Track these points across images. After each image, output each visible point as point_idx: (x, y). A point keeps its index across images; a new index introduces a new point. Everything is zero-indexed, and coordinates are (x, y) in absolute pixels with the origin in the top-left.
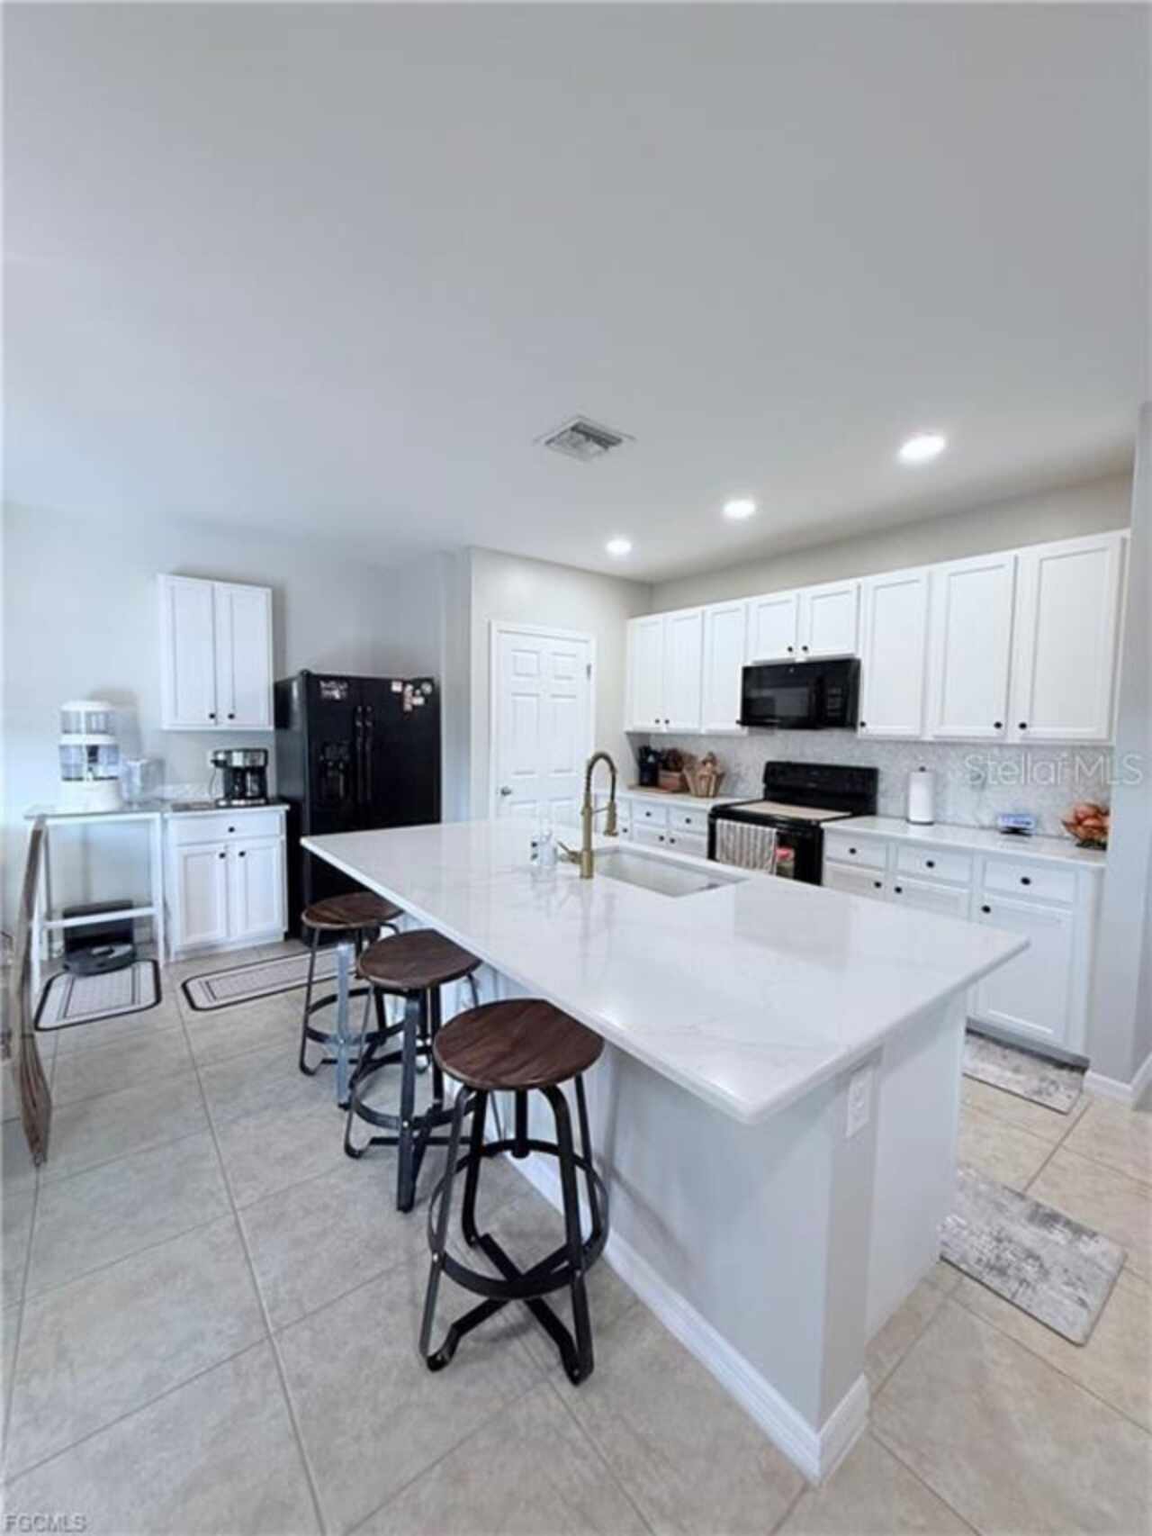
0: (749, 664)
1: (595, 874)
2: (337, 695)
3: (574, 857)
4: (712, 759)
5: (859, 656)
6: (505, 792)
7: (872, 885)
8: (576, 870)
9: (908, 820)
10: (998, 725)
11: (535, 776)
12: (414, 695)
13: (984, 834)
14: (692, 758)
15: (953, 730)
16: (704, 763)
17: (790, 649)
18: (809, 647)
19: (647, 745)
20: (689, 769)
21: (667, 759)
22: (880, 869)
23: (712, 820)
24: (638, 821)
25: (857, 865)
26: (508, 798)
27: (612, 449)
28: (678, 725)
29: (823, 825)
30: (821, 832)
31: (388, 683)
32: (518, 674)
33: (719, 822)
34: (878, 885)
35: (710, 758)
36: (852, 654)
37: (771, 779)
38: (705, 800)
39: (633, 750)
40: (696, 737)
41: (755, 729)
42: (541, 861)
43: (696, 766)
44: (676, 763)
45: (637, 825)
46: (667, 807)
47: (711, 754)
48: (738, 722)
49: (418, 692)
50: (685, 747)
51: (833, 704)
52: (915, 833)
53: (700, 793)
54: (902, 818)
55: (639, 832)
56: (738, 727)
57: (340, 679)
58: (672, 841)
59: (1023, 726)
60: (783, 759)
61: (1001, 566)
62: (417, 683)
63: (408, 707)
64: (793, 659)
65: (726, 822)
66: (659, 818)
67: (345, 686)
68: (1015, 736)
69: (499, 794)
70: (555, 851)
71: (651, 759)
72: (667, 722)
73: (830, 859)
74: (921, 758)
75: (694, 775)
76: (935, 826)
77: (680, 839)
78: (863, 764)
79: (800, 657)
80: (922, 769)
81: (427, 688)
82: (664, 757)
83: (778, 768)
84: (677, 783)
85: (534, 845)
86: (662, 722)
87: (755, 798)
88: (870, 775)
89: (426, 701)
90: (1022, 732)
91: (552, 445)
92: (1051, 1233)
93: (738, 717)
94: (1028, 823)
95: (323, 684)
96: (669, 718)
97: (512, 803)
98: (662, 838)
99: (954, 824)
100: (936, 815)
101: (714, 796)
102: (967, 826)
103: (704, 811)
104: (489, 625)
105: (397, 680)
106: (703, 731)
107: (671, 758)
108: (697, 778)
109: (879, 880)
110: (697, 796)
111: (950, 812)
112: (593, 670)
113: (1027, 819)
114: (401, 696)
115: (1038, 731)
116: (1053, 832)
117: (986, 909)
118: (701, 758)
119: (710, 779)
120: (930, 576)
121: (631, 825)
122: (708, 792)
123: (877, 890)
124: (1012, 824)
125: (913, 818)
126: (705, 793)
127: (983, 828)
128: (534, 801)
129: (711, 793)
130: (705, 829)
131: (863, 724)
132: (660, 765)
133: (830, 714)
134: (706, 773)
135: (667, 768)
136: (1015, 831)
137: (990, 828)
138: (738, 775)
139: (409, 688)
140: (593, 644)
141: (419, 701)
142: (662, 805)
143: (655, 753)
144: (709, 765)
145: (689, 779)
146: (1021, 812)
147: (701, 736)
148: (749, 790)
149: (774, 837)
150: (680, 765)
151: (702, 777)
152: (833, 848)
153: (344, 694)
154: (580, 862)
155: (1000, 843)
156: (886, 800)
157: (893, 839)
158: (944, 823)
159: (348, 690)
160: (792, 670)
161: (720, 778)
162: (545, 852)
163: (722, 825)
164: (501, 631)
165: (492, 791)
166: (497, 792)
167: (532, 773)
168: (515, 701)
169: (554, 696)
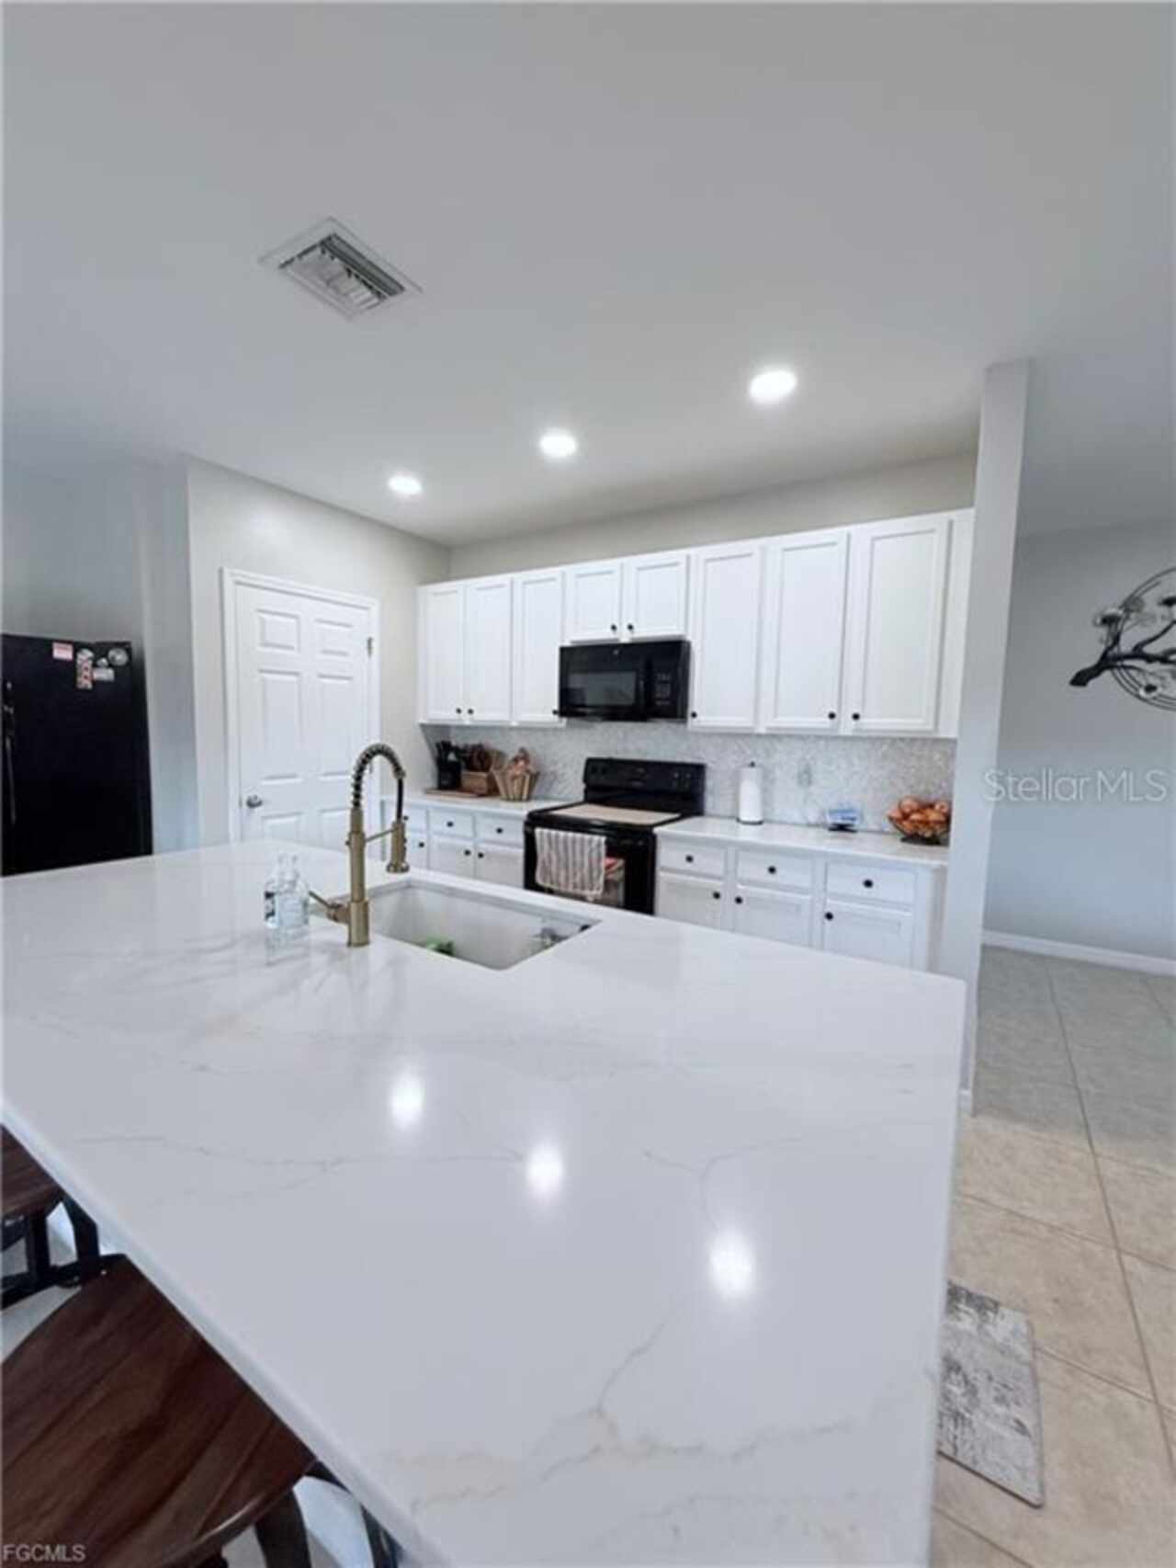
0: (567, 644)
1: (373, 936)
3: (336, 911)
4: (524, 756)
5: (689, 638)
6: (252, 804)
7: (711, 895)
8: (340, 932)
9: (738, 820)
10: (832, 716)
11: (298, 780)
12: (96, 665)
13: (812, 832)
14: (500, 755)
15: (787, 721)
16: (516, 760)
17: (614, 628)
18: (635, 625)
19: (446, 739)
20: (496, 768)
21: (471, 758)
22: (719, 878)
23: (529, 830)
24: (436, 833)
25: (697, 874)
26: (259, 810)
27: (392, 300)
28: (485, 715)
29: (657, 830)
30: (654, 837)
32: (266, 645)
33: (538, 831)
34: (717, 896)
35: (521, 755)
36: (680, 636)
37: (593, 778)
38: (518, 805)
39: (430, 746)
40: (503, 729)
41: (574, 721)
42: (281, 922)
43: (506, 766)
44: (482, 765)
45: (435, 838)
46: (472, 814)
47: (522, 750)
48: (555, 712)
49: (103, 661)
50: (493, 743)
51: (662, 692)
52: (747, 835)
53: (512, 797)
54: (731, 817)
55: (440, 846)
56: (556, 718)
58: (481, 855)
59: (856, 717)
60: (604, 756)
61: (833, 544)
62: (101, 650)
63: (85, 682)
64: (616, 640)
65: (546, 831)
66: (464, 827)
68: (847, 727)
69: (245, 807)
70: (305, 904)
71: (452, 757)
72: (471, 712)
73: (664, 869)
74: (749, 752)
75: (503, 774)
76: (764, 826)
77: (488, 853)
78: (688, 760)
79: (625, 637)
80: (753, 765)
81: (120, 657)
82: (467, 755)
83: (601, 765)
84: (485, 785)
85: (269, 895)
86: (465, 711)
87: (574, 801)
88: (696, 772)
89: (116, 675)
90: (853, 723)
91: (289, 269)
92: (959, 1319)
93: (556, 707)
94: (853, 819)
96: (473, 708)
97: (265, 818)
98: (467, 853)
99: (781, 823)
100: (764, 813)
101: (529, 798)
102: (795, 824)
103: (516, 818)
104: (221, 571)
105: (65, 642)
106: (514, 724)
107: (476, 754)
108: (508, 781)
109: (718, 890)
110: (508, 799)
111: (778, 811)
112: (374, 644)
113: (851, 815)
114: (70, 665)
115: (871, 722)
116: (874, 827)
117: (829, 916)
118: (511, 756)
119: (524, 778)
120: (764, 549)
121: (429, 838)
122: (521, 794)
123: (716, 901)
124: (840, 821)
125: (744, 818)
126: (517, 796)
127: (809, 825)
128: (297, 814)
129: (525, 796)
130: (520, 839)
131: (694, 715)
132: (463, 764)
133: (659, 703)
134: (518, 773)
135: (471, 768)
136: (841, 828)
137: (816, 825)
138: (554, 773)
139: (87, 654)
140: (375, 610)
141: (106, 674)
142: (466, 813)
143: (457, 750)
144: (521, 763)
145: (498, 778)
146: (846, 807)
147: (512, 729)
148: (567, 790)
149: (603, 849)
150: (486, 763)
151: (514, 778)
152: (667, 857)
154: (348, 922)
155: (829, 841)
156: (714, 799)
157: (730, 843)
158: (771, 822)
160: (616, 652)
161: (535, 777)
162: (288, 906)
163: (541, 834)
164: (238, 583)
165: (233, 803)
166: (240, 804)
167: (293, 776)
168: (264, 680)
169: (322, 676)
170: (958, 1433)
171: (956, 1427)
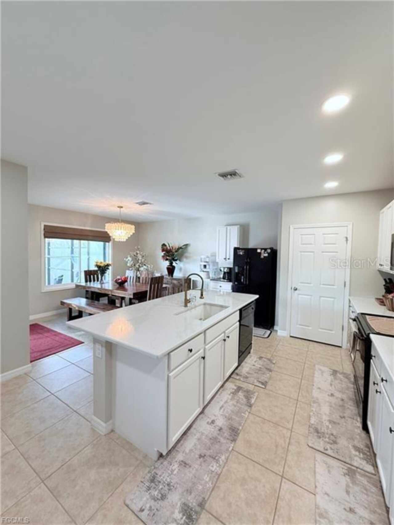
2: (241, 253)
6: (296, 289)
11: (312, 285)
12: (264, 253)
26: (297, 292)
31: (256, 249)
32: (303, 244)
49: (266, 252)
57: (242, 249)
62: (266, 249)
63: (262, 257)
67: (243, 251)
69: (293, 290)
89: (268, 255)
95: (238, 251)
97: (299, 294)
104: (290, 227)
105: (259, 248)
112: (350, 239)
114: (260, 253)
128: (311, 295)
139: (263, 251)
140: (350, 227)
141: (266, 255)
153: (244, 253)
159: (244, 252)
164: (295, 228)
165: (289, 288)
166: (291, 288)
167: (310, 284)
168: (301, 254)
169: (323, 252)
170: (145, 486)
171: (147, 486)
